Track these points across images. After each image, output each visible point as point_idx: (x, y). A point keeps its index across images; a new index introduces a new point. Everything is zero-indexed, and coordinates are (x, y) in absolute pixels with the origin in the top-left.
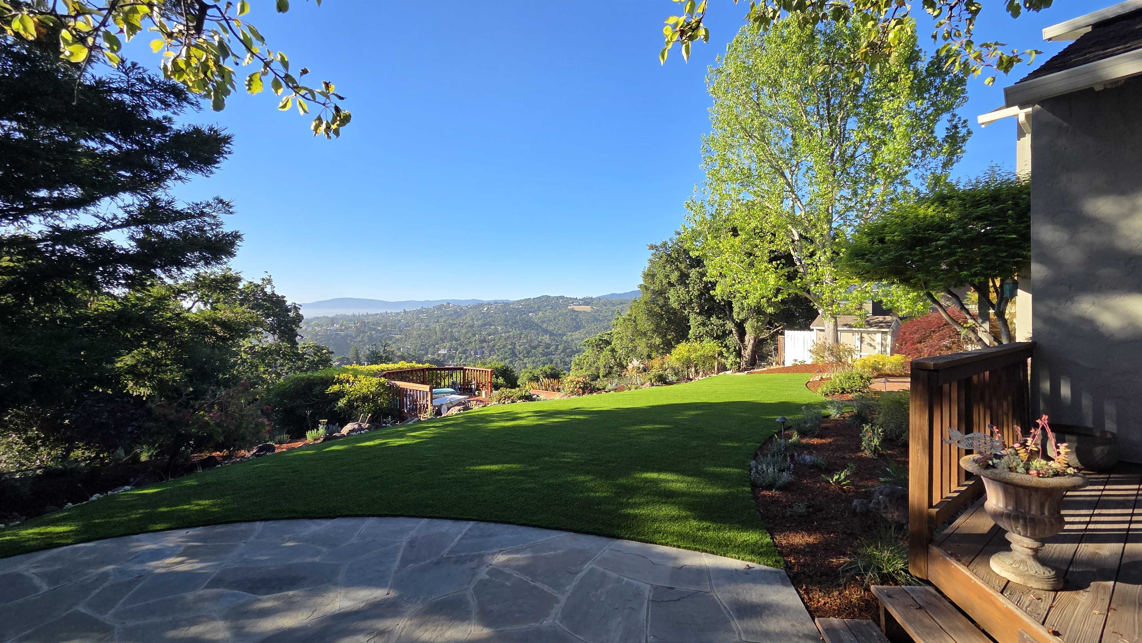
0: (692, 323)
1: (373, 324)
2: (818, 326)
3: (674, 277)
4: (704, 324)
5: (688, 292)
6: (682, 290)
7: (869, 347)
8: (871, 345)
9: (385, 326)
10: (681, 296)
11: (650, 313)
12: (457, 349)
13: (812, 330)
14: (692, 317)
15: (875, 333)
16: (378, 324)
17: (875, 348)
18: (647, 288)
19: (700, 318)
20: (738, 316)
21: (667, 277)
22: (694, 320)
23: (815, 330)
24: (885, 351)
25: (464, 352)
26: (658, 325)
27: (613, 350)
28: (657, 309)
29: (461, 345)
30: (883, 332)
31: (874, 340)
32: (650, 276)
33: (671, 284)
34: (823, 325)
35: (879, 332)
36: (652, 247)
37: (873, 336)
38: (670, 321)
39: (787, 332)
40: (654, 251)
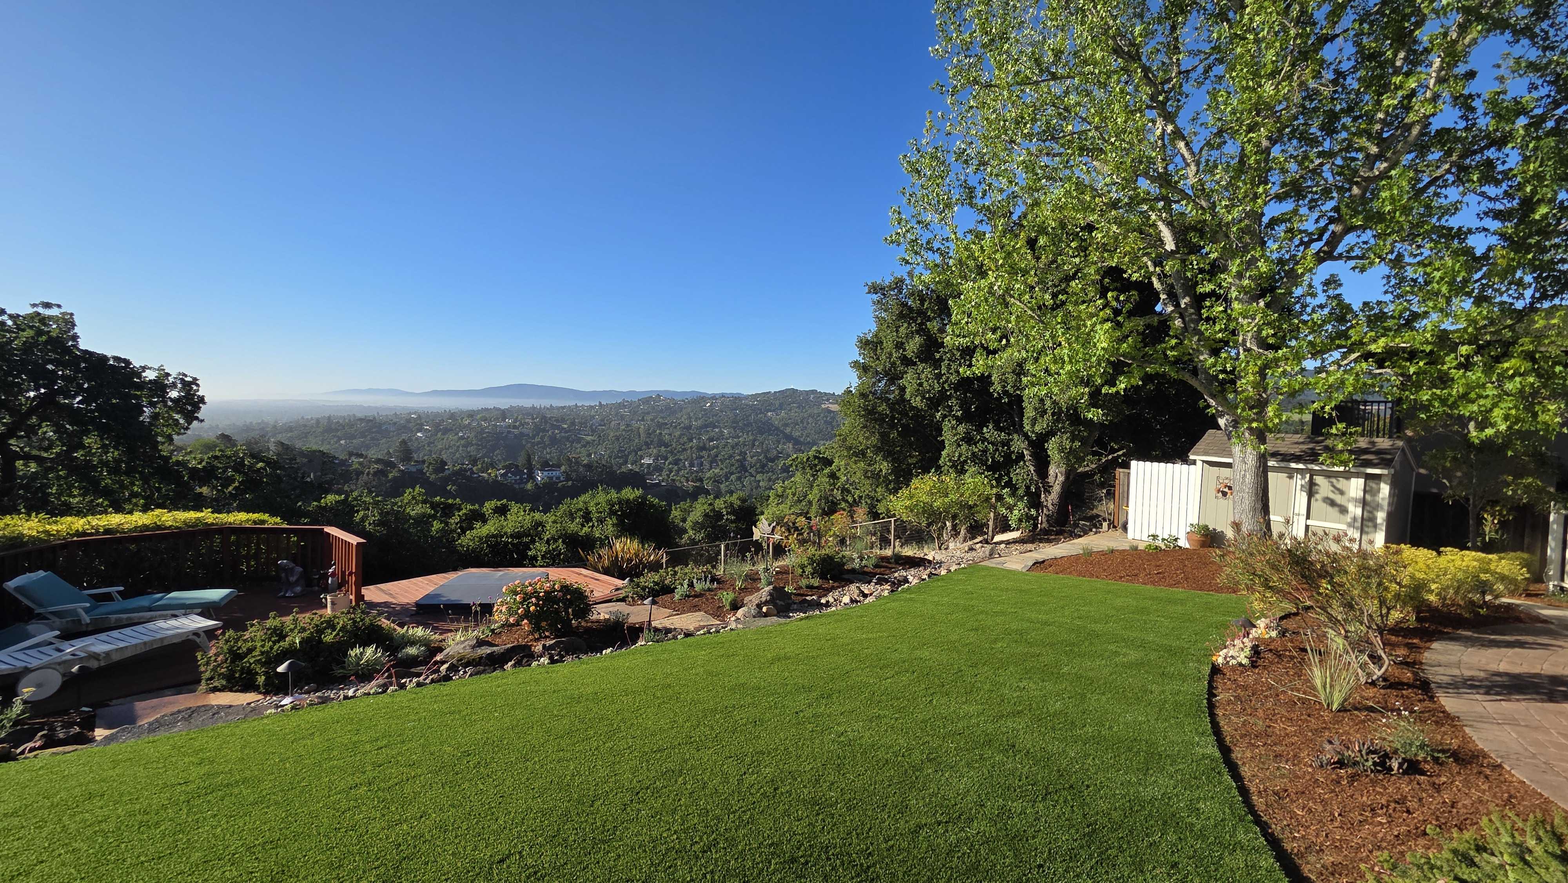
0: (948, 436)
1: (557, 421)
2: (1207, 454)
3: (913, 345)
4: (968, 440)
5: (939, 376)
6: (926, 371)
7: (1329, 508)
8: (1332, 503)
9: (573, 423)
10: (925, 384)
11: (871, 415)
12: (666, 459)
13: (1194, 462)
14: (947, 425)
15: (1347, 475)
16: (563, 420)
17: (1343, 510)
18: (865, 368)
19: (962, 428)
20: (1033, 425)
21: (899, 346)
22: (952, 432)
23: (1199, 463)
24: (1373, 519)
25: (676, 462)
26: (884, 436)
28: (883, 408)
29: (672, 452)
30: (1368, 477)
31: (1342, 493)
32: (871, 344)
33: (907, 361)
34: (1230, 455)
35: (1357, 475)
36: (875, 289)
37: (1342, 483)
38: (906, 432)
39: (1133, 463)
40: (875, 297)
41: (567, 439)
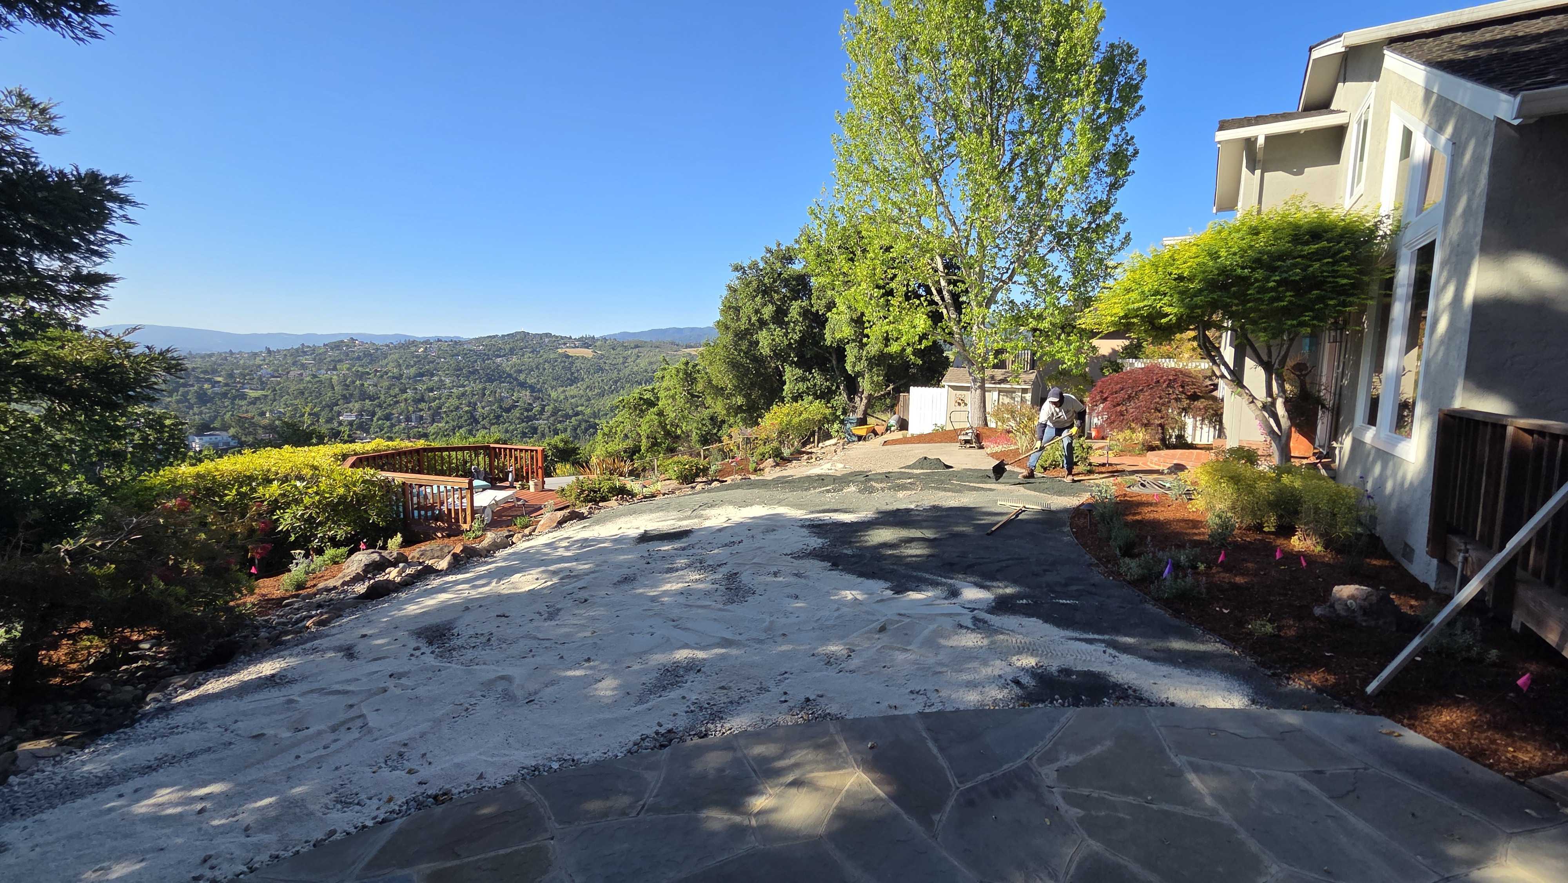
0: (787, 376)
1: (205, 372)
2: (951, 381)
3: (768, 311)
4: (804, 379)
5: (786, 334)
6: (779, 332)
9: (231, 375)
10: (777, 339)
11: (731, 362)
12: (373, 414)
13: (943, 387)
14: (788, 368)
16: (214, 372)
18: (727, 328)
19: (799, 372)
20: (854, 367)
21: (757, 312)
22: (790, 373)
23: (946, 387)
25: (388, 417)
26: (741, 380)
27: (660, 414)
28: (740, 357)
29: (380, 406)
30: (1023, 390)
32: (732, 309)
33: (762, 323)
35: (1019, 389)
36: (736, 268)
38: (758, 374)
39: (911, 388)
40: (739, 274)
41: (225, 395)
